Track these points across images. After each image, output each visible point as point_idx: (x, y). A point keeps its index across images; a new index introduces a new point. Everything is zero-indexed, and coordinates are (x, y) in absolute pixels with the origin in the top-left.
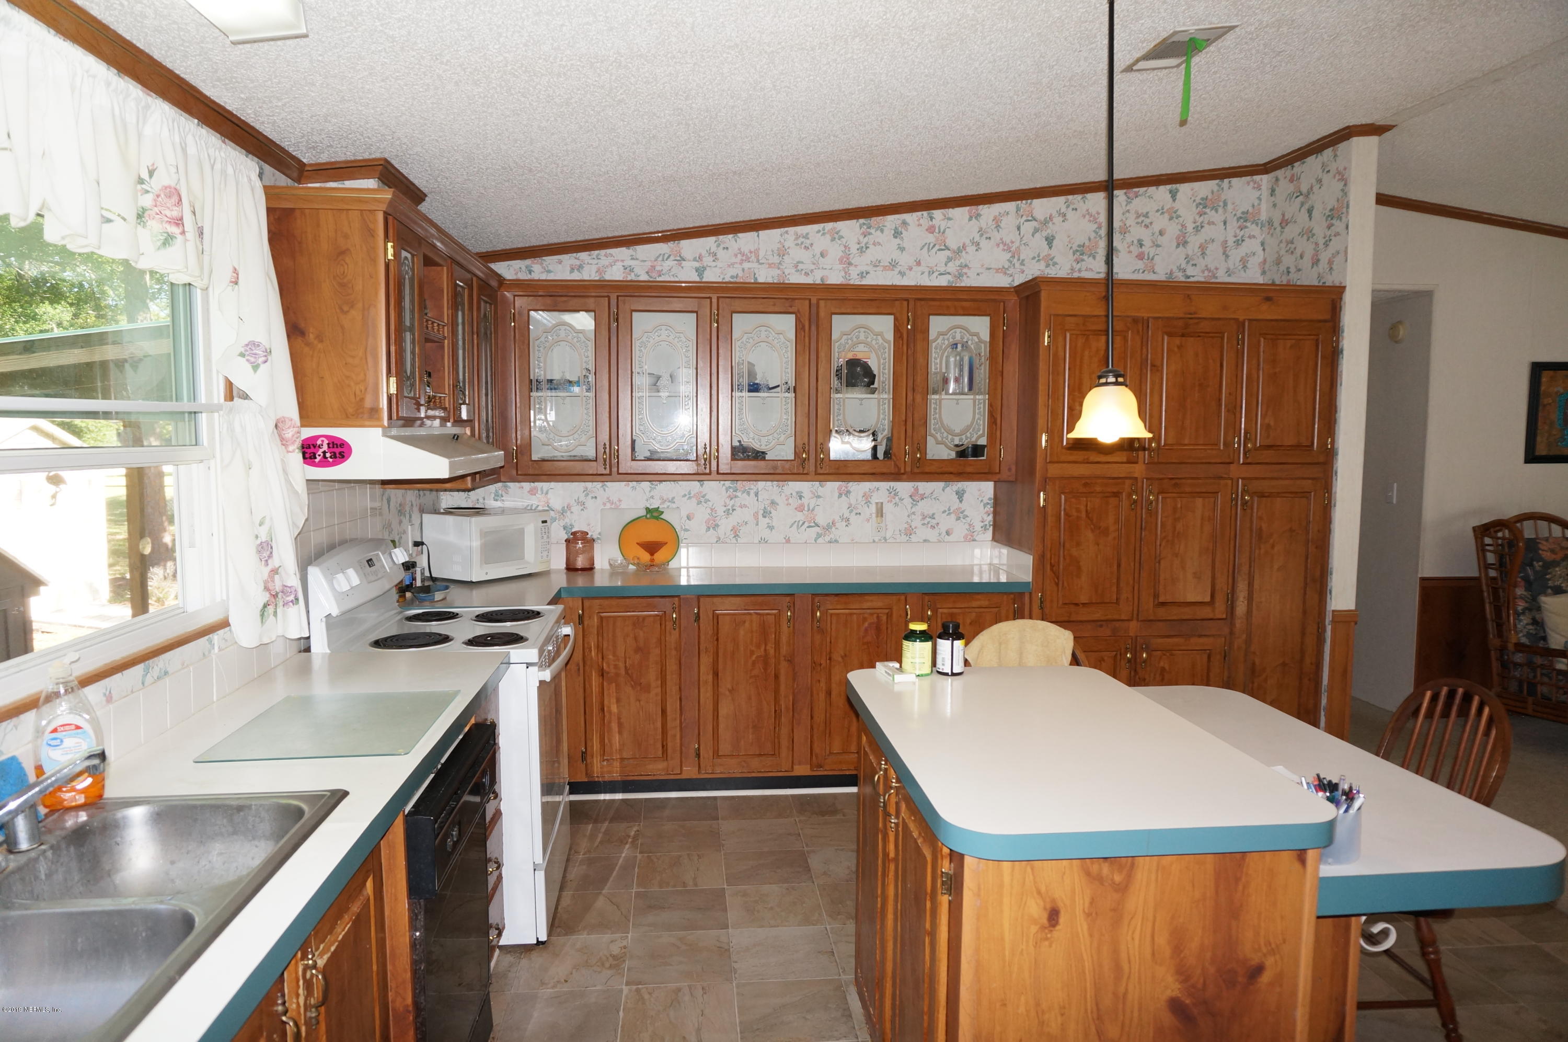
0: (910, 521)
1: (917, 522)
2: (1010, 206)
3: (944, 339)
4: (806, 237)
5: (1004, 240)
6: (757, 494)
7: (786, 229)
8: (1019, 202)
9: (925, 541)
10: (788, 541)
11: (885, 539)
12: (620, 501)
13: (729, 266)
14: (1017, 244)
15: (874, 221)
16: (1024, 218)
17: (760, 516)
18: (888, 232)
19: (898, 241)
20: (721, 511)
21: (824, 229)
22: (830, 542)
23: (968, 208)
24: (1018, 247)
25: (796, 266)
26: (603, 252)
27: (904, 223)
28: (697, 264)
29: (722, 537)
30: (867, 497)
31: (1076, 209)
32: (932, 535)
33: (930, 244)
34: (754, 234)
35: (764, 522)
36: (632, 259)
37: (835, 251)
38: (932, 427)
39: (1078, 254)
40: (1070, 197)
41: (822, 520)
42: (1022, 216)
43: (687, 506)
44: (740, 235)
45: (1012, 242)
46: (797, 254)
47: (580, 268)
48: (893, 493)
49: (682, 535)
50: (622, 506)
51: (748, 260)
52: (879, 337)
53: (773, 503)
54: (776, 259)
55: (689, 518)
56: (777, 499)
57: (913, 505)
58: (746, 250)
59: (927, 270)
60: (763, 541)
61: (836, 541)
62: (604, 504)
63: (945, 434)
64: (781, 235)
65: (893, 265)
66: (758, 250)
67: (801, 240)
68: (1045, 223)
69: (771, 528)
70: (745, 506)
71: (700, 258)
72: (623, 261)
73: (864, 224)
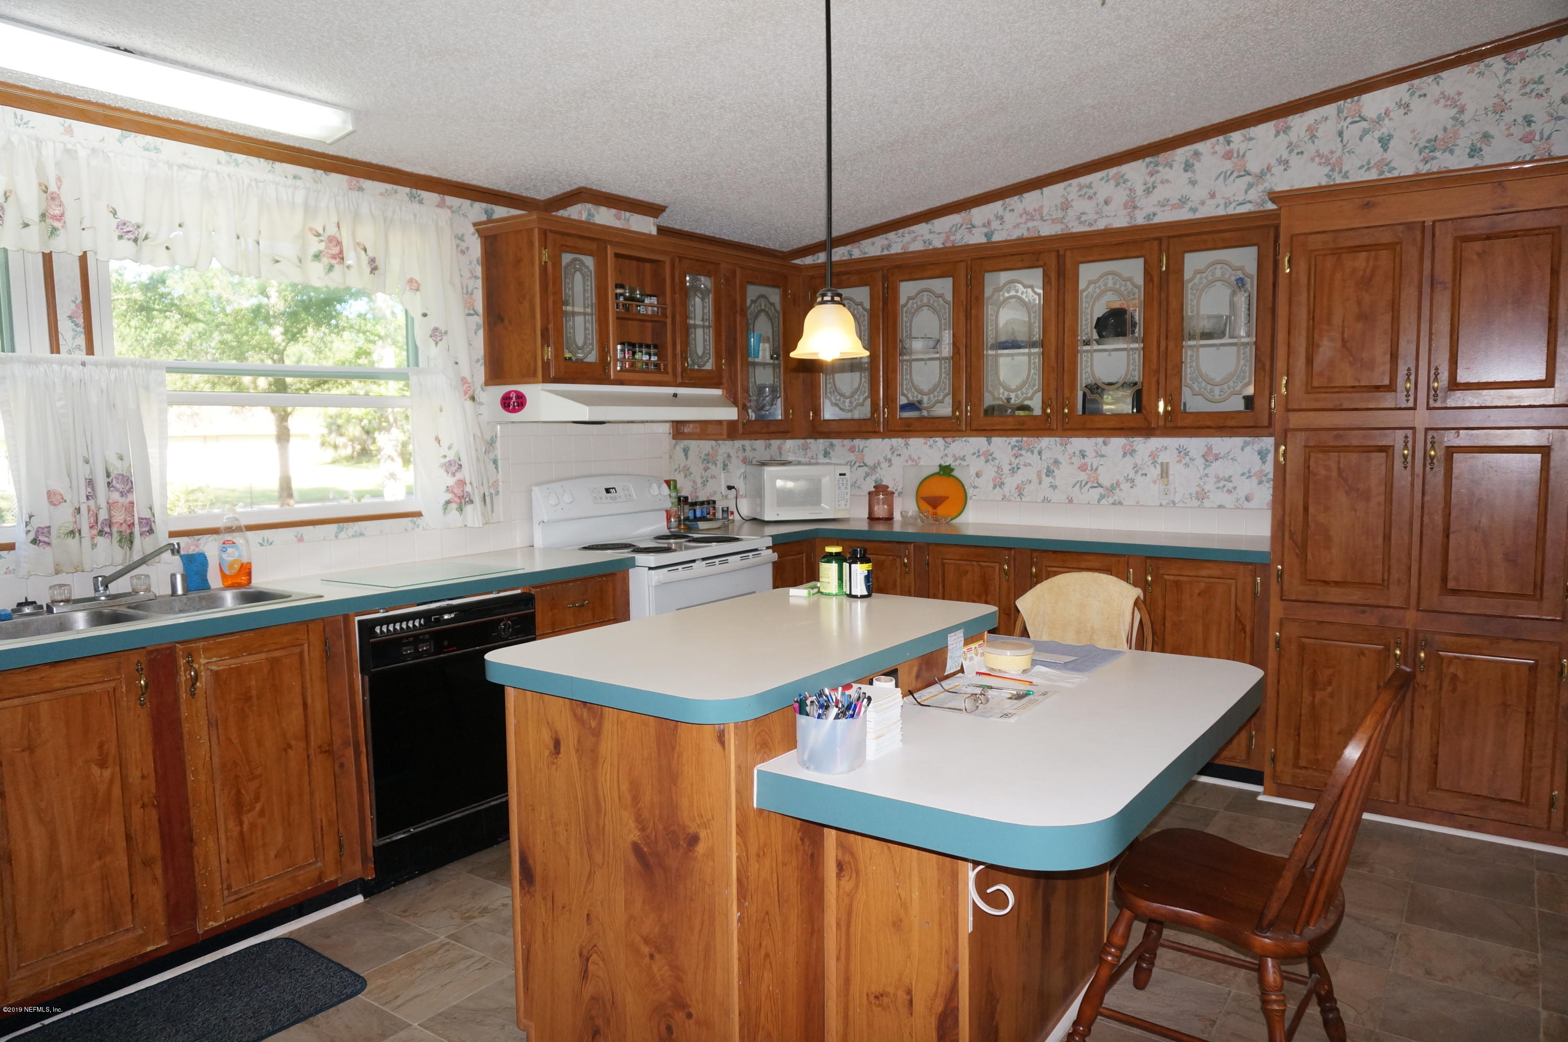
0: (1202, 484)
1: (1210, 486)
2: (1329, 110)
3: (1201, 278)
4: (1090, 186)
5: (1321, 152)
6: (1040, 453)
7: (1069, 182)
8: (1342, 102)
9: (1220, 507)
10: (1071, 501)
11: (1173, 502)
12: (919, 458)
13: (1014, 227)
14: (1339, 153)
15: (1162, 157)
16: (1349, 120)
17: (1044, 476)
18: (1178, 166)
19: (1189, 174)
20: (1006, 469)
21: (1107, 176)
22: (1114, 504)
23: (1274, 122)
24: (1340, 158)
25: (1079, 218)
26: (907, 230)
27: (1197, 154)
28: (985, 230)
29: (1007, 494)
30: (1153, 456)
31: (1425, 95)
32: (1228, 500)
33: (1226, 172)
34: (1038, 192)
35: (1047, 481)
36: (931, 233)
37: (1120, 196)
38: (1189, 376)
39: (1427, 151)
40: (1416, 82)
41: (1106, 480)
42: (1346, 119)
43: (976, 464)
44: (1025, 195)
45: (1332, 152)
46: (1080, 205)
47: (889, 246)
48: (1182, 452)
49: (970, 492)
50: (921, 463)
51: (1032, 219)
52: (1128, 283)
53: (1056, 462)
54: (1060, 214)
55: (978, 475)
56: (1061, 458)
57: (1206, 466)
58: (1030, 209)
59: (1222, 202)
60: (1046, 500)
61: (1120, 503)
62: (907, 461)
63: (1203, 384)
64: (1065, 189)
65: (1183, 201)
66: (1042, 207)
67: (1085, 190)
68: (1379, 120)
69: (1054, 487)
70: (1030, 465)
71: (989, 223)
72: (922, 236)
73: (1151, 162)
